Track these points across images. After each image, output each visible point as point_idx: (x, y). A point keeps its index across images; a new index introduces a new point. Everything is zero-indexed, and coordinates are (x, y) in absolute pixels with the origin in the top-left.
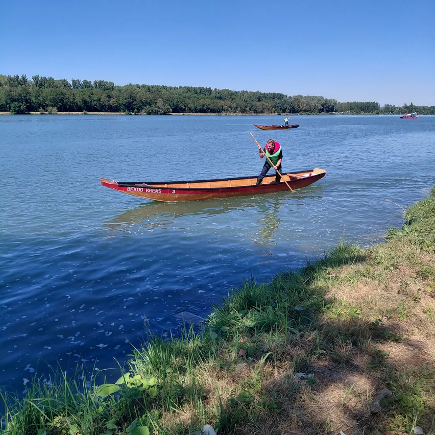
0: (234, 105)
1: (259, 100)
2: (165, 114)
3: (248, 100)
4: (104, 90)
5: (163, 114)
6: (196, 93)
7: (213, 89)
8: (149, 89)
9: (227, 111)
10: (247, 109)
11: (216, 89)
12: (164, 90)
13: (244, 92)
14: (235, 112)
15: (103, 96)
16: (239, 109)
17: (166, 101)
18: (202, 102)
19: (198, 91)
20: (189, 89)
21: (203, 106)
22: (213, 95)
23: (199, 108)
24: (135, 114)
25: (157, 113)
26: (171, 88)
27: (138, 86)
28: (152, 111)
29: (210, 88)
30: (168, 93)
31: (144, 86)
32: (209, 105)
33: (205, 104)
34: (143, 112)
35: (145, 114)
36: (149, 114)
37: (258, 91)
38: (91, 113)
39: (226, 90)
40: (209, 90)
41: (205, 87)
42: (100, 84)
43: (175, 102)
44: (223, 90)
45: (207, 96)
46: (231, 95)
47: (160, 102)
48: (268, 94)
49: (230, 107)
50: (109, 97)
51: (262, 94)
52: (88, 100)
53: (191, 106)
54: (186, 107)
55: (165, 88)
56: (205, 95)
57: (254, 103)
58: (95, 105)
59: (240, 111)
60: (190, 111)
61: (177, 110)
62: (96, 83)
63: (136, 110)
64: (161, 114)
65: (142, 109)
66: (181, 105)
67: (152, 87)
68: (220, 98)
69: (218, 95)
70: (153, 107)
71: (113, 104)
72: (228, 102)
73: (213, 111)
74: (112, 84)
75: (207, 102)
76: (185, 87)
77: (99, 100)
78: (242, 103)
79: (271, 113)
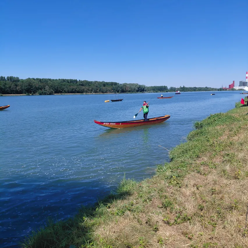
0: (91, 89)
1: (104, 86)
2: (50, 94)
3: (98, 86)
4: (13, 82)
5: (49, 94)
6: (69, 82)
7: (78, 80)
8: (40, 80)
9: (87, 92)
10: (98, 91)
11: (80, 80)
12: (49, 81)
13: (96, 82)
14: (91, 92)
15: (12, 85)
16: (93, 91)
17: (51, 87)
18: (72, 87)
19: (70, 81)
20: (64, 80)
21: (73, 89)
22: (78, 83)
23: (70, 90)
24: (32, 95)
25: (45, 94)
26: (53, 80)
27: (34, 79)
28: (42, 93)
29: (76, 80)
30: (52, 82)
31: (37, 79)
32: (76, 89)
33: (74, 89)
34: (37, 94)
35: (38, 94)
36: (40, 94)
37: (103, 81)
38: (5, 95)
39: (85, 81)
40: (76, 81)
41: (73, 79)
42: (11, 79)
43: (56, 87)
44: (84, 81)
45: (74, 84)
46: (88, 83)
47: (47, 88)
48: (109, 83)
49: (88, 90)
50: (16, 85)
51: (106, 83)
52: (3, 87)
53: (66, 89)
54: (62, 90)
55: (50, 80)
56: (74, 83)
57: (101, 88)
58: (8, 90)
59: (94, 92)
60: (65, 92)
61: (57, 91)
62: (8, 78)
63: (33, 93)
64: (48, 94)
65: (36, 92)
66: (60, 89)
67: (42, 79)
68: (82, 85)
69: (81, 84)
70: (43, 90)
71: (19, 89)
72: (87, 87)
73: (78, 92)
74: (18, 78)
75: (75, 87)
76: (62, 79)
77: (10, 87)
78: (95, 88)
79: (111, 93)
